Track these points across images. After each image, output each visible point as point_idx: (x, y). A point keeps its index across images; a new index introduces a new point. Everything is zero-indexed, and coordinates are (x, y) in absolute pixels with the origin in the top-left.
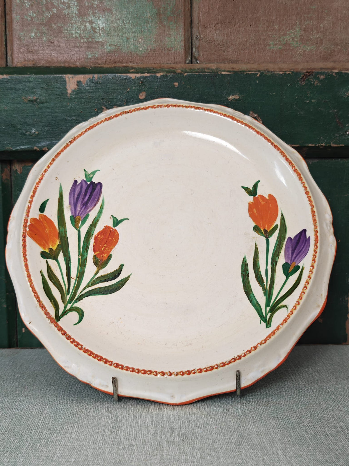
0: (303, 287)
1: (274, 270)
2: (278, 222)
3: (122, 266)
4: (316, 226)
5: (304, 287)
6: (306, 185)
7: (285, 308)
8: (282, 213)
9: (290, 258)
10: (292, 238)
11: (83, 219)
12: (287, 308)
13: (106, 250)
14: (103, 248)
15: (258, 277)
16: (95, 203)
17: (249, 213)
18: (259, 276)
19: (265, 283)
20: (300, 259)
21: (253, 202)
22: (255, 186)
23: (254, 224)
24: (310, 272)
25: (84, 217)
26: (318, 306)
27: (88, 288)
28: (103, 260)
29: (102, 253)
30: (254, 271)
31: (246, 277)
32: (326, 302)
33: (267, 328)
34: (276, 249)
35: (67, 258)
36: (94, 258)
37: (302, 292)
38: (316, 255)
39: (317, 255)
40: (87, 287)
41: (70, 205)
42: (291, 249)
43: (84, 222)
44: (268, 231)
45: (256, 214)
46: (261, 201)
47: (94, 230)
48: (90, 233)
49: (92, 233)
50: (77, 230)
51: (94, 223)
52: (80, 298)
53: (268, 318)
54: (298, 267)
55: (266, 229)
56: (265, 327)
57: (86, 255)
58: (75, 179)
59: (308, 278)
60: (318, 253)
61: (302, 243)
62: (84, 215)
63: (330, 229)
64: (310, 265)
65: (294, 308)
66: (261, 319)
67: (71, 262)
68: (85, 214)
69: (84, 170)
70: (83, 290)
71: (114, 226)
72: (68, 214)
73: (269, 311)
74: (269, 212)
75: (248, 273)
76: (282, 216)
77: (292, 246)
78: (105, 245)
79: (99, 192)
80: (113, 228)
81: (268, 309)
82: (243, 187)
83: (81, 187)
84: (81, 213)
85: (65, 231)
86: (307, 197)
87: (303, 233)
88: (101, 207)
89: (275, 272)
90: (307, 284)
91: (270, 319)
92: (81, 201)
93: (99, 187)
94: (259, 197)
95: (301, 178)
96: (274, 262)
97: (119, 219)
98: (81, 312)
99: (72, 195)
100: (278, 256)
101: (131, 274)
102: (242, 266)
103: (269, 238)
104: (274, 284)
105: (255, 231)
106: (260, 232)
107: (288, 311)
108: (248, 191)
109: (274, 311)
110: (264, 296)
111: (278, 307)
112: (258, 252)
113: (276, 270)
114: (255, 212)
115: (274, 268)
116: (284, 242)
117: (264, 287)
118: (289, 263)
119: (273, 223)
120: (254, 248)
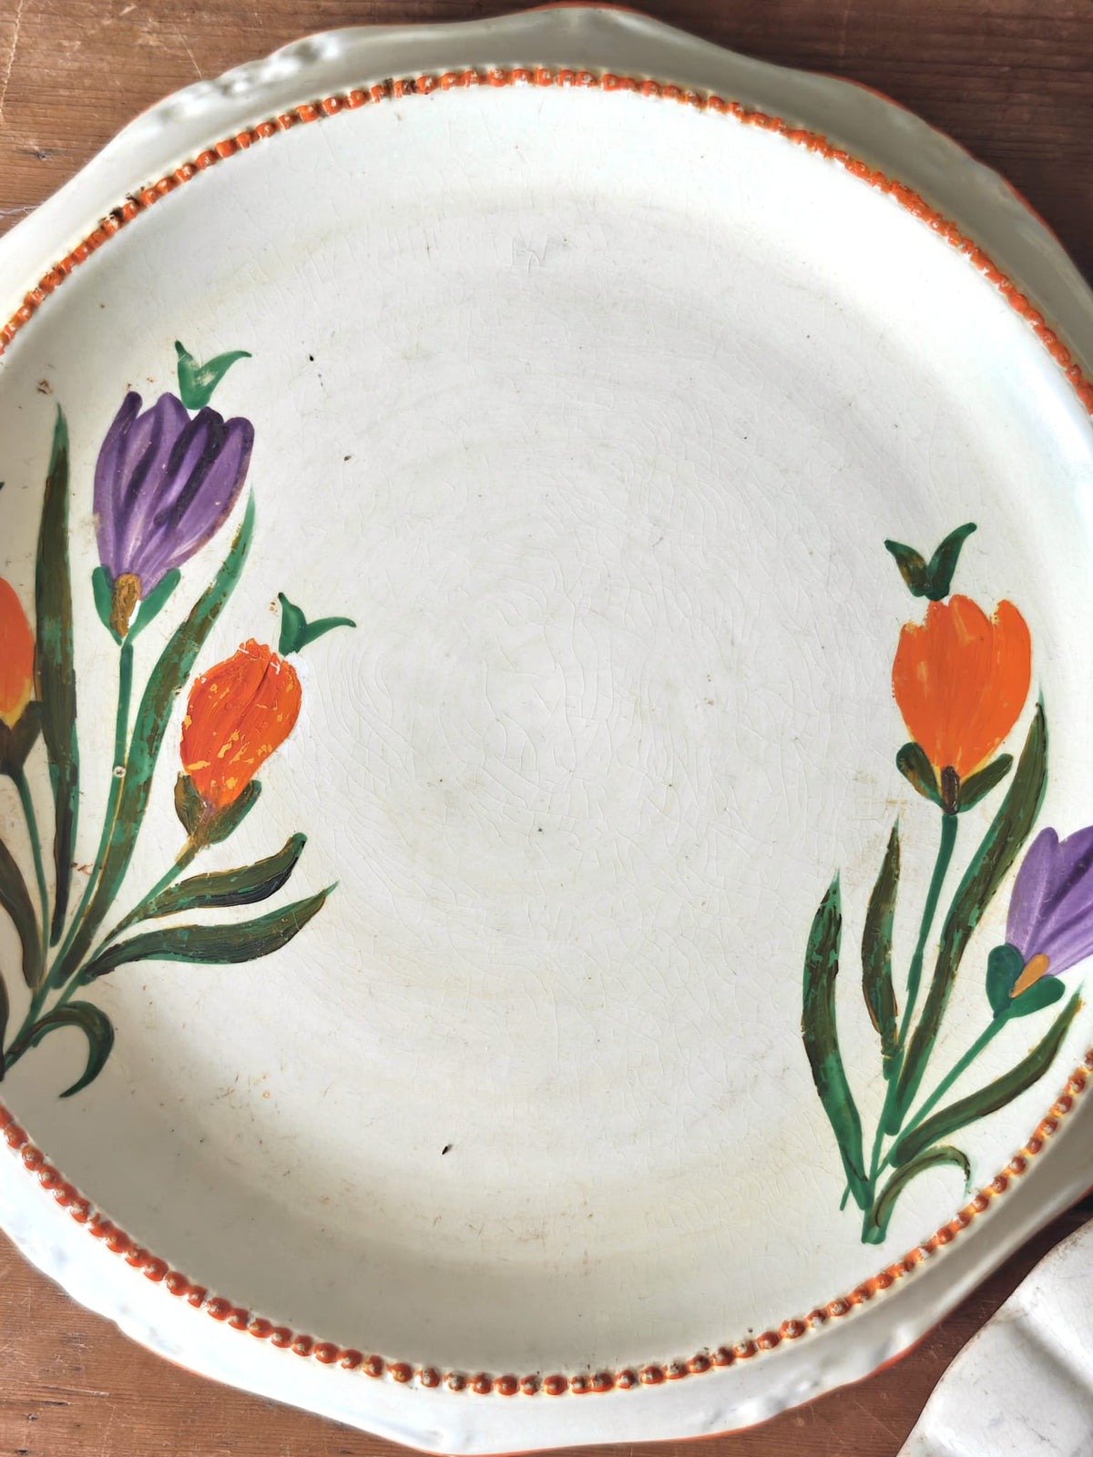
0: (1055, 1096)
1: (950, 969)
2: (1015, 744)
3: (297, 843)
5: (1061, 1100)
7: (956, 1171)
8: (1040, 707)
9: (1031, 929)
10: (1063, 836)
11: (151, 591)
13: (237, 758)
14: (225, 748)
15: (875, 986)
16: (211, 521)
17: (894, 680)
18: (879, 982)
19: (899, 1020)
21: (922, 627)
22: (950, 549)
23: (904, 737)
25: (154, 582)
27: (140, 920)
28: (217, 802)
29: (219, 769)
30: (863, 959)
31: (825, 976)
33: (867, 1245)
34: (976, 872)
35: (65, 770)
36: (182, 785)
37: (1045, 1121)
40: (136, 919)
41: (98, 515)
42: (1042, 890)
43: (152, 608)
44: (961, 781)
45: (927, 689)
46: (958, 630)
47: (195, 655)
48: (176, 666)
49: (183, 665)
50: (119, 642)
51: (198, 621)
52: (104, 964)
53: (877, 1193)
54: (1057, 990)
55: (956, 769)
56: (860, 1234)
57: (146, 768)
58: (133, 389)
59: (1087, 1061)
62: (156, 570)
65: (996, 1187)
66: (852, 1184)
67: (77, 792)
68: (164, 571)
69: (179, 346)
70: (122, 927)
71: (285, 649)
72: (83, 557)
73: (890, 1154)
74: (988, 688)
75: (837, 962)
76: (1041, 719)
77: (1050, 876)
78: (235, 736)
79: (234, 466)
80: (281, 657)
81: (889, 1142)
82: (890, 545)
83: (156, 435)
84: (143, 561)
85: (66, 641)
88: (235, 545)
89: (953, 976)
90: (1076, 1086)
91: (889, 1194)
92: (149, 499)
93: (234, 442)
94: (956, 604)
96: (959, 930)
97: (311, 618)
98: (99, 1031)
99: (113, 465)
100: (983, 902)
101: (334, 886)
102: (816, 923)
103: (959, 815)
104: (935, 1031)
105: (902, 771)
106: (925, 781)
107: (968, 1192)
108: (911, 567)
109: (910, 1163)
110: (882, 1077)
111: (931, 1149)
112: (897, 872)
113: (956, 969)
114: (922, 676)
115: (952, 955)
116: (1021, 845)
117: (893, 1036)
118: (1019, 953)
119: (994, 746)
120: (884, 850)
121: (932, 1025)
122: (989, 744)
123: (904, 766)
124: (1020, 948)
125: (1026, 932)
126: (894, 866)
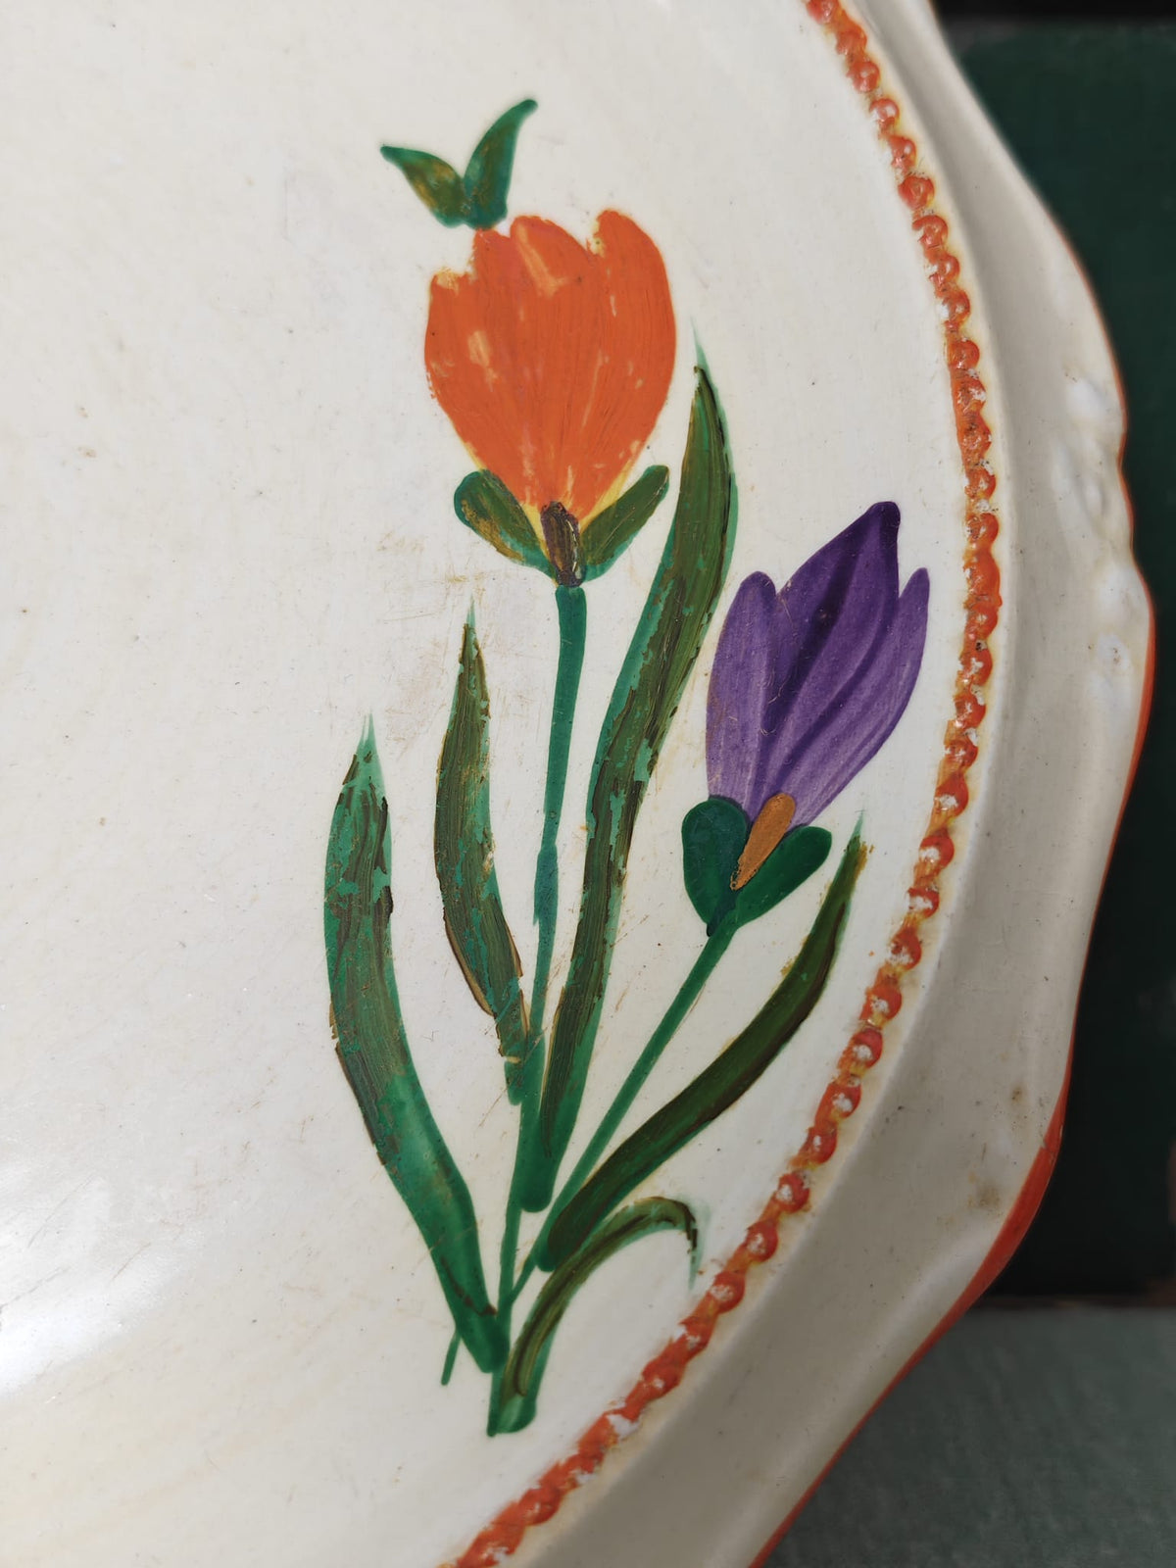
0: (843, 1041)
1: (611, 866)
2: (668, 444)
4: (980, 480)
5: (857, 1040)
6: (910, 124)
7: (673, 1240)
8: (703, 373)
9: (752, 761)
10: (781, 580)
12: (693, 1236)
15: (468, 922)
17: (429, 368)
18: (477, 916)
19: (526, 984)
20: (831, 769)
21: (466, 276)
22: (496, 145)
23: (463, 462)
24: (913, 892)
26: (987, 1198)
30: (440, 876)
31: (369, 920)
32: (1052, 1160)
33: (503, 1440)
34: (634, 682)
37: (833, 1090)
38: (973, 739)
39: (986, 736)
42: (760, 682)
44: (582, 525)
45: (491, 376)
46: (533, 273)
53: (516, 1329)
54: (815, 845)
55: (568, 506)
56: (483, 1421)
59: (896, 951)
60: (990, 724)
61: (861, 628)
63: (1105, 503)
64: (920, 828)
65: (753, 1247)
66: (463, 1329)
73: (535, 1250)
74: (601, 360)
75: (388, 889)
76: (706, 390)
77: (770, 654)
81: (533, 1226)
82: (391, 153)
86: (918, 224)
87: (872, 542)
89: (620, 879)
90: (883, 1005)
91: (541, 1330)
94: (522, 232)
95: (872, 65)
96: (618, 793)
100: (654, 735)
102: (338, 824)
103: (585, 586)
104: (600, 991)
105: (468, 523)
106: (513, 534)
107: (696, 1271)
108: (433, 182)
109: (579, 1254)
110: (505, 1100)
111: (617, 1215)
112: (483, 705)
113: (625, 866)
114: (480, 356)
115: (613, 841)
116: (710, 616)
117: (518, 1017)
118: (738, 806)
119: (630, 456)
120: (454, 668)
121: (593, 980)
122: (621, 455)
123: (469, 513)
124: (738, 799)
125: (743, 766)
126: (475, 694)
